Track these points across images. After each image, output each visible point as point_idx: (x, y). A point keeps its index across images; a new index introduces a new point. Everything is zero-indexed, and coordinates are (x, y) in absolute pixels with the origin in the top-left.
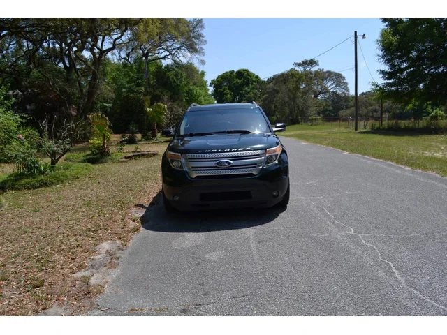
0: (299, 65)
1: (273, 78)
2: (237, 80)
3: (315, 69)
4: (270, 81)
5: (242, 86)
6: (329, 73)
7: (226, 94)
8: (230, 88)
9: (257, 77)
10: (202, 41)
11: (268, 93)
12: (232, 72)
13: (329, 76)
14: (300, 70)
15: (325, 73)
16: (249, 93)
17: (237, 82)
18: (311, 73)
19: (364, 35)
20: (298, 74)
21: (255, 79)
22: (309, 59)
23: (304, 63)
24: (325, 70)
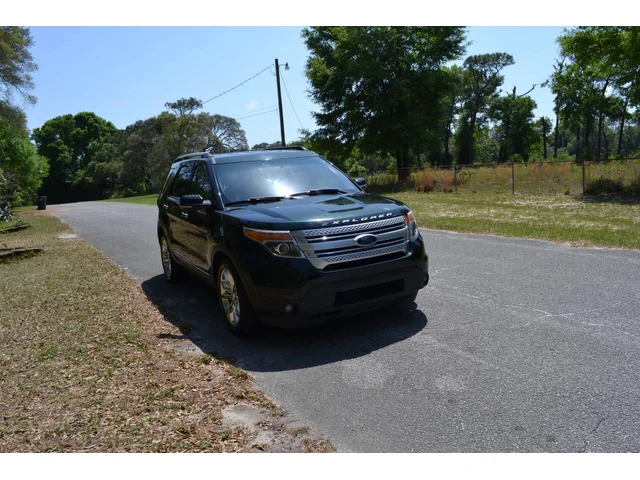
0: (174, 106)
1: (135, 126)
2: (78, 129)
3: (196, 112)
4: (130, 130)
5: (87, 138)
6: (218, 117)
7: (62, 151)
8: (67, 142)
9: (109, 124)
10: (30, 65)
11: (131, 148)
12: (68, 117)
13: (217, 122)
14: (176, 113)
15: (212, 118)
16: (99, 148)
17: (78, 132)
18: (193, 117)
19: (287, 65)
20: (175, 119)
21: (106, 128)
22: (188, 98)
23: (180, 104)
24: (211, 114)
